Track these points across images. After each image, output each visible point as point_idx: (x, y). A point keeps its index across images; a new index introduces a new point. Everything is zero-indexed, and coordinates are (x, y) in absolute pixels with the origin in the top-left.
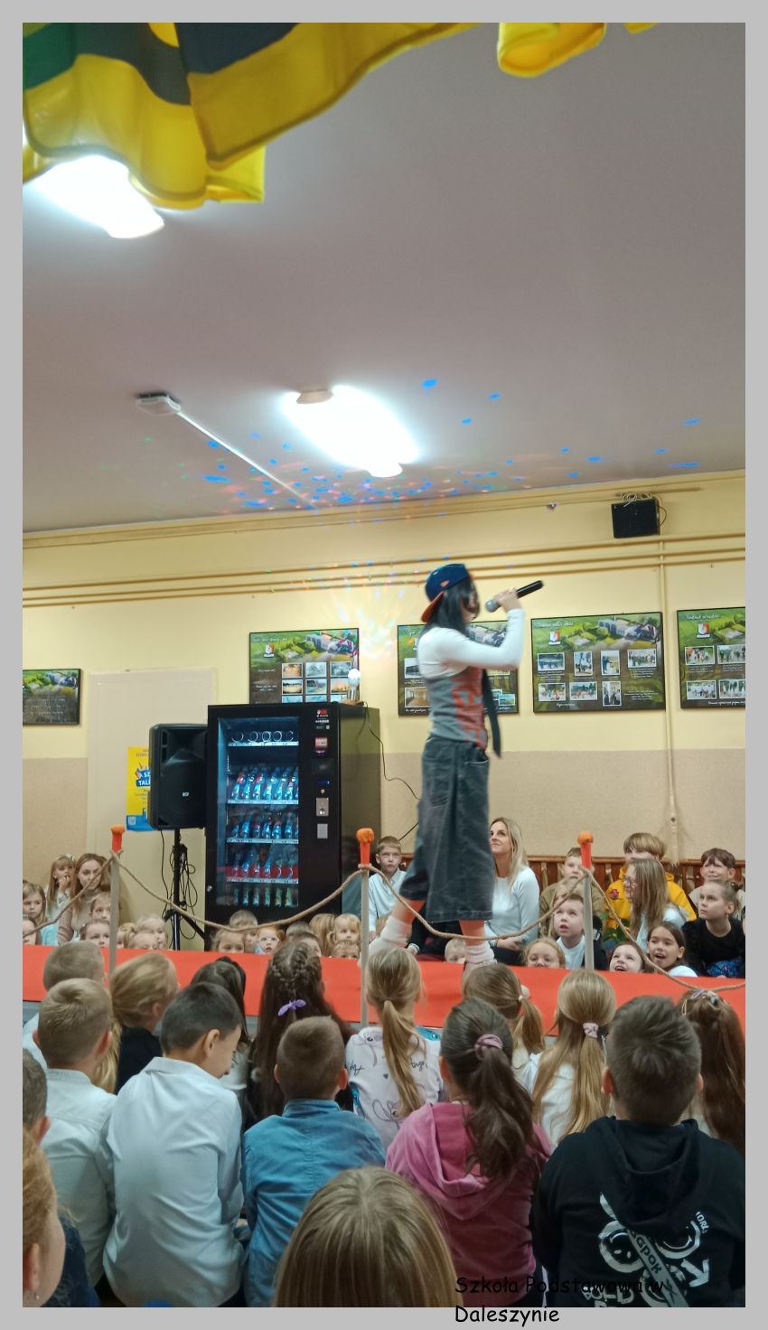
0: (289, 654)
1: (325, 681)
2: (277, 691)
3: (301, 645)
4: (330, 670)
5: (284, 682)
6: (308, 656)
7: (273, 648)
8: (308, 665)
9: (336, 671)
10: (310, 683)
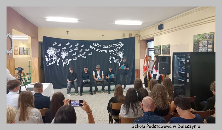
0: (200, 40)
1: (207, 45)
3: (203, 37)
5: (199, 46)
6: (204, 40)
8: (204, 42)
9: (209, 43)
10: (204, 46)
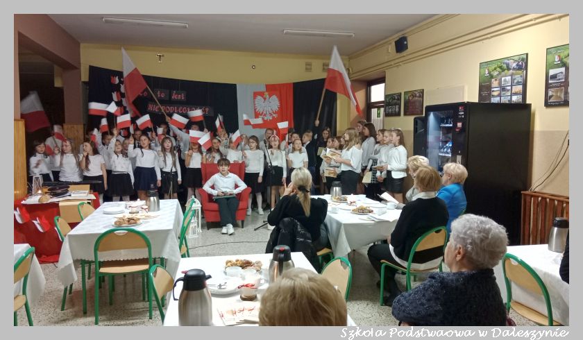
0: (495, 73)
1: (509, 88)
2: (490, 96)
3: (501, 67)
4: (512, 80)
5: (493, 89)
6: (503, 73)
7: (488, 70)
8: (503, 79)
9: (515, 81)
10: (503, 89)
